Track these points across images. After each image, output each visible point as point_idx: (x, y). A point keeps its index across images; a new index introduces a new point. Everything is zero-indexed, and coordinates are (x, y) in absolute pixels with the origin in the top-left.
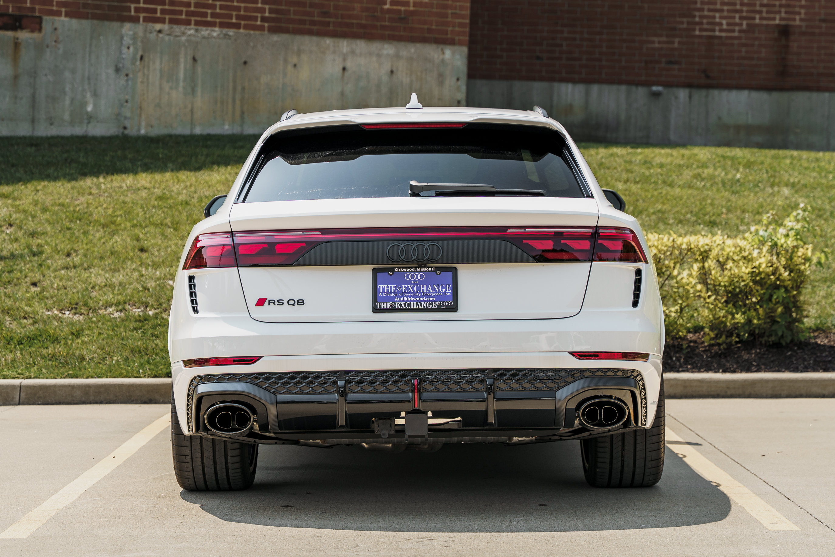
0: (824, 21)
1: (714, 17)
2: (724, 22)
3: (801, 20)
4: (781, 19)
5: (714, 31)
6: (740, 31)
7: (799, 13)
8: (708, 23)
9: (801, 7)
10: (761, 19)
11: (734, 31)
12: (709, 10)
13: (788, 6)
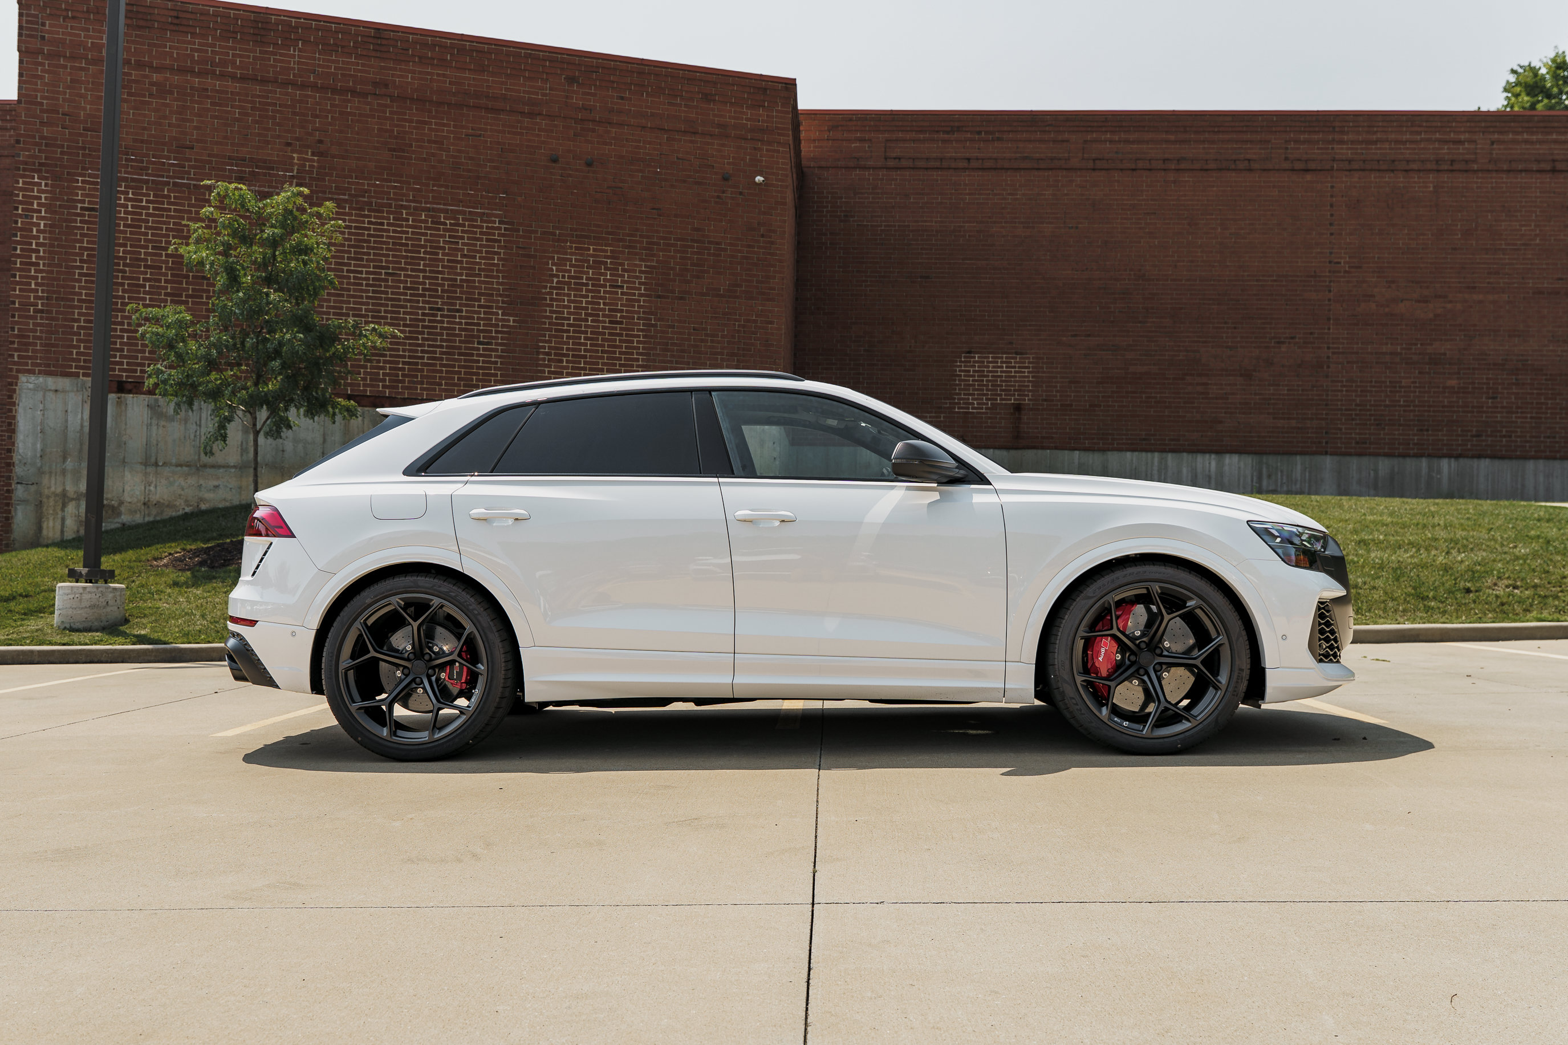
0: (1046, 400)
1: (969, 399)
2: (975, 402)
3: (1029, 400)
4: (1015, 400)
5: (968, 408)
6: (986, 409)
7: (1028, 395)
8: (964, 403)
9: (1029, 391)
10: (1001, 400)
11: (982, 408)
12: (964, 394)
13: (1020, 390)
